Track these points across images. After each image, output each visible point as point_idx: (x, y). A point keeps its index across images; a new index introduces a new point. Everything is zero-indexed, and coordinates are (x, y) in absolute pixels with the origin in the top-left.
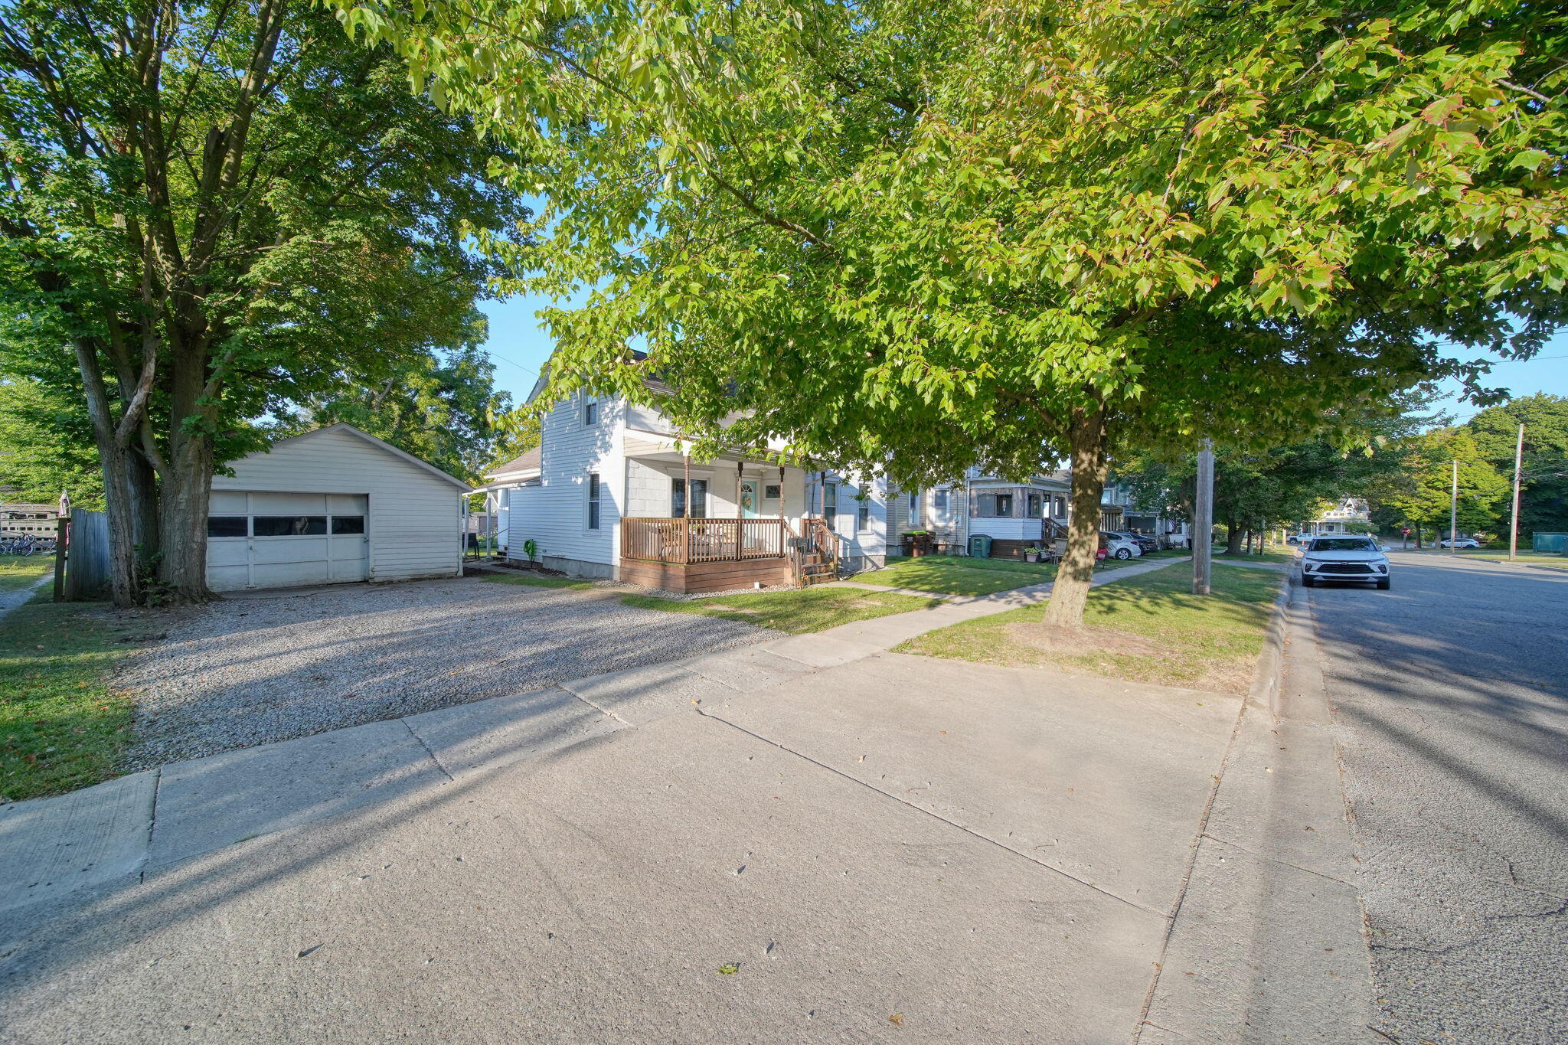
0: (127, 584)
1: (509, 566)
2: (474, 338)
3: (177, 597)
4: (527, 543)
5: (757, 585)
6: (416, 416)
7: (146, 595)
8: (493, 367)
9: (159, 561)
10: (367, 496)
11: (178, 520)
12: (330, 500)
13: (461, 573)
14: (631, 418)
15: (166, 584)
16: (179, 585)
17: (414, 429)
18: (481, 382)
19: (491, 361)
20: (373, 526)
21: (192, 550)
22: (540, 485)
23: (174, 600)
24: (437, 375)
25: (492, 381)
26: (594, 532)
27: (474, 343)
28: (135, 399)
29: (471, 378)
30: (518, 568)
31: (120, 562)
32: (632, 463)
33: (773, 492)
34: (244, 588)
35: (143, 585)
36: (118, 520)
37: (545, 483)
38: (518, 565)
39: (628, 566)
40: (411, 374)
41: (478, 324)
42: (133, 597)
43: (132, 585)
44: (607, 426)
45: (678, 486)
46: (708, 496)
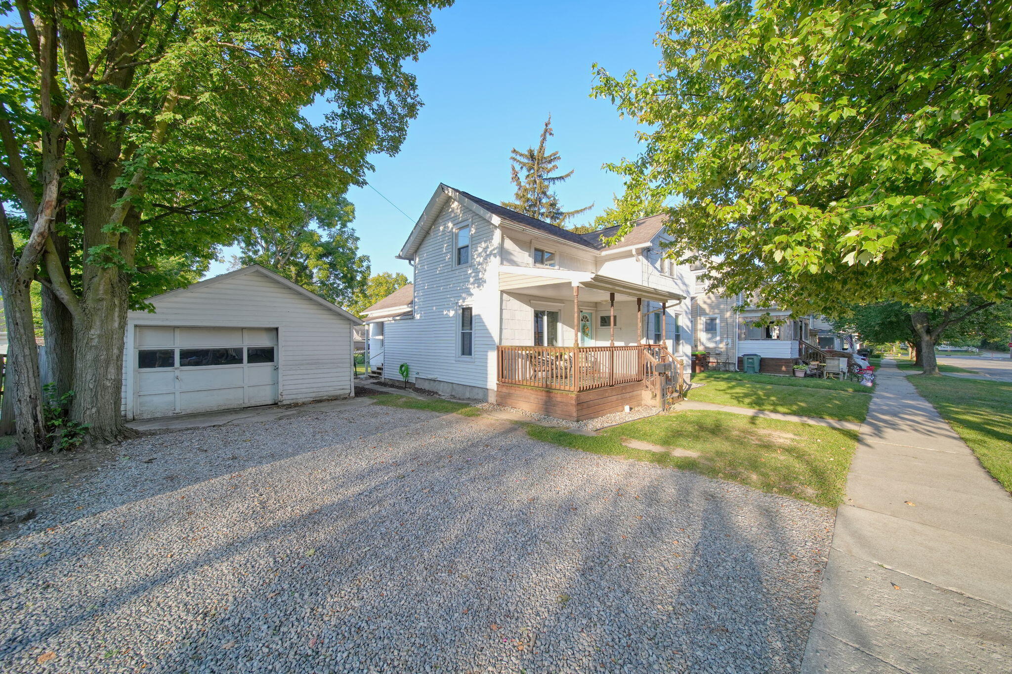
0: (31, 428)
1: (384, 384)
2: (346, 218)
3: (87, 438)
4: (402, 366)
5: (627, 408)
6: (306, 275)
7: (52, 438)
8: (358, 239)
9: (71, 400)
10: (277, 329)
11: (90, 357)
12: (245, 333)
13: (353, 394)
14: (504, 255)
15: (76, 425)
16: (90, 425)
17: (305, 283)
18: (350, 249)
19: (356, 235)
20: (281, 355)
21: (105, 388)
22: (413, 318)
23: (82, 444)
24: (322, 245)
25: (357, 248)
26: (466, 358)
27: (346, 221)
28: (37, 226)
29: (343, 247)
30: (392, 386)
31: (24, 404)
32: (505, 295)
33: (605, 321)
34: (171, 414)
35: (50, 429)
36: (21, 359)
37: (418, 316)
38: (393, 384)
39: (504, 390)
40: (304, 244)
41: (348, 208)
42: (37, 442)
43: (37, 429)
44: (479, 264)
45: (538, 316)
46: (559, 325)
